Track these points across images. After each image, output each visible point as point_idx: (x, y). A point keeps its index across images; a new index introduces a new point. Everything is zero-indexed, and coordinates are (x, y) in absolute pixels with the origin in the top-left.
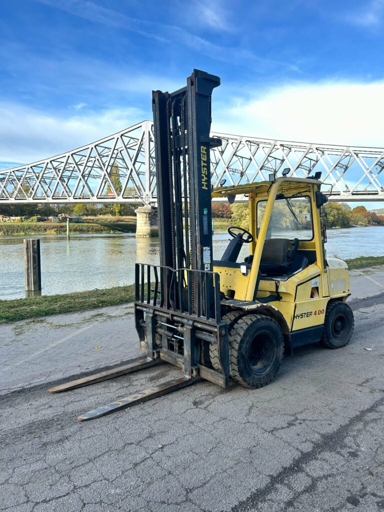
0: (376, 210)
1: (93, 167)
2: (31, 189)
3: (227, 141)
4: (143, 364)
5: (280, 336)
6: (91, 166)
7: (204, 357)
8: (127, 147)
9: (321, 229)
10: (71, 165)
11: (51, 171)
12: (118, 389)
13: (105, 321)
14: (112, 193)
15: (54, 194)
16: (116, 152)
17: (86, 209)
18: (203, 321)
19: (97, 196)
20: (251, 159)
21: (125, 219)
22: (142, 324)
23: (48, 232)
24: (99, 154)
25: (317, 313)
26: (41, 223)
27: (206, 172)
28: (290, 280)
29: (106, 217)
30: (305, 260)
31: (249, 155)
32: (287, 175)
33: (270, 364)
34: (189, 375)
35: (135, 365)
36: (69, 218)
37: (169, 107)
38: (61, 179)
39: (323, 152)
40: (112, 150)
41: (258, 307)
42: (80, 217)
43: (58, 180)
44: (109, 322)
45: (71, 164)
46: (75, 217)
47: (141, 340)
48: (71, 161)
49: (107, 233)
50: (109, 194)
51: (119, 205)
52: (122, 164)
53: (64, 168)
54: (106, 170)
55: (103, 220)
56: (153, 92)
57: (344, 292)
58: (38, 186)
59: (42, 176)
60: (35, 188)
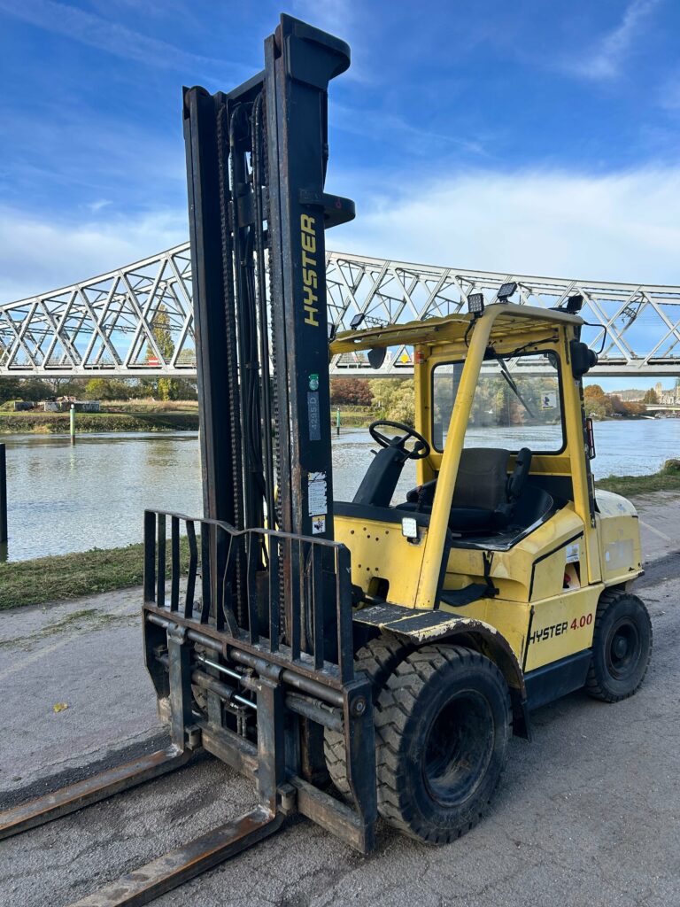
0: (619, 392)
1: (120, 311)
2: (6, 352)
3: (363, 268)
4: (157, 767)
5: (504, 698)
6: (118, 310)
7: (310, 758)
8: (184, 276)
9: (584, 427)
10: (80, 309)
11: (43, 318)
12: (81, 853)
13: (97, 629)
14: (155, 359)
15: (48, 361)
16: (162, 285)
17: (109, 388)
18: (306, 671)
19: (128, 364)
20: (404, 302)
21: (180, 405)
22: (163, 659)
23: (36, 429)
24: (131, 290)
25: (578, 624)
26: (24, 414)
27: (315, 280)
28: (517, 550)
29: (144, 402)
30: (547, 498)
31: (401, 294)
32: (509, 299)
33: (479, 773)
34: (271, 807)
35: (138, 770)
36: (76, 405)
37: (222, 125)
38: (62, 333)
39: (530, 290)
40: (155, 282)
41: (449, 629)
42: (97, 402)
43: (56, 335)
44: (105, 634)
45: (80, 306)
46: (88, 402)
47: (160, 697)
48: (79, 300)
49: (146, 431)
50: (150, 361)
51: (169, 381)
52: (174, 306)
53: (68, 313)
54: (145, 318)
55: (139, 409)
56: (185, 90)
57: (631, 569)
58: (19, 346)
59: (27, 328)
60: (13, 349)
